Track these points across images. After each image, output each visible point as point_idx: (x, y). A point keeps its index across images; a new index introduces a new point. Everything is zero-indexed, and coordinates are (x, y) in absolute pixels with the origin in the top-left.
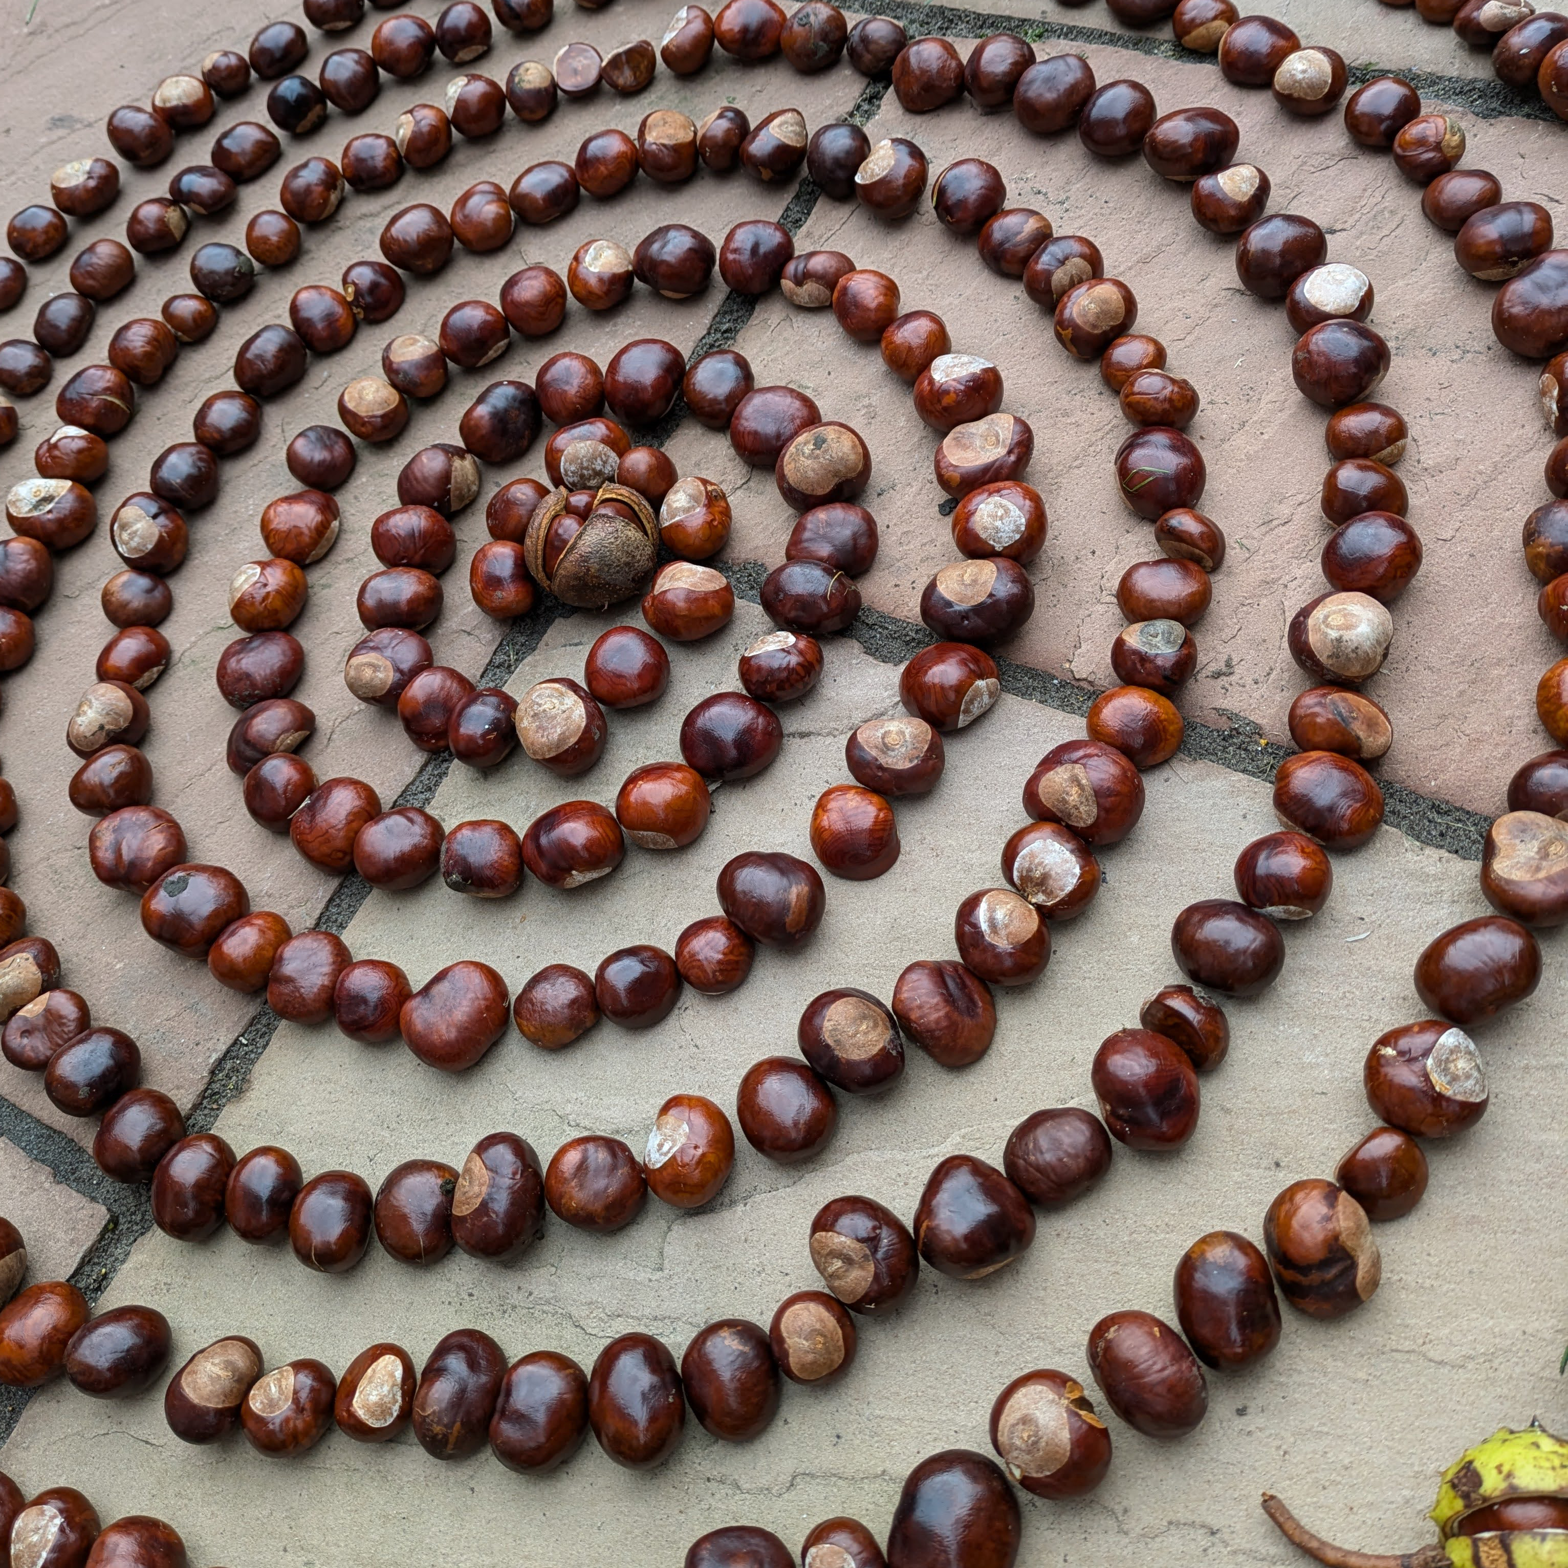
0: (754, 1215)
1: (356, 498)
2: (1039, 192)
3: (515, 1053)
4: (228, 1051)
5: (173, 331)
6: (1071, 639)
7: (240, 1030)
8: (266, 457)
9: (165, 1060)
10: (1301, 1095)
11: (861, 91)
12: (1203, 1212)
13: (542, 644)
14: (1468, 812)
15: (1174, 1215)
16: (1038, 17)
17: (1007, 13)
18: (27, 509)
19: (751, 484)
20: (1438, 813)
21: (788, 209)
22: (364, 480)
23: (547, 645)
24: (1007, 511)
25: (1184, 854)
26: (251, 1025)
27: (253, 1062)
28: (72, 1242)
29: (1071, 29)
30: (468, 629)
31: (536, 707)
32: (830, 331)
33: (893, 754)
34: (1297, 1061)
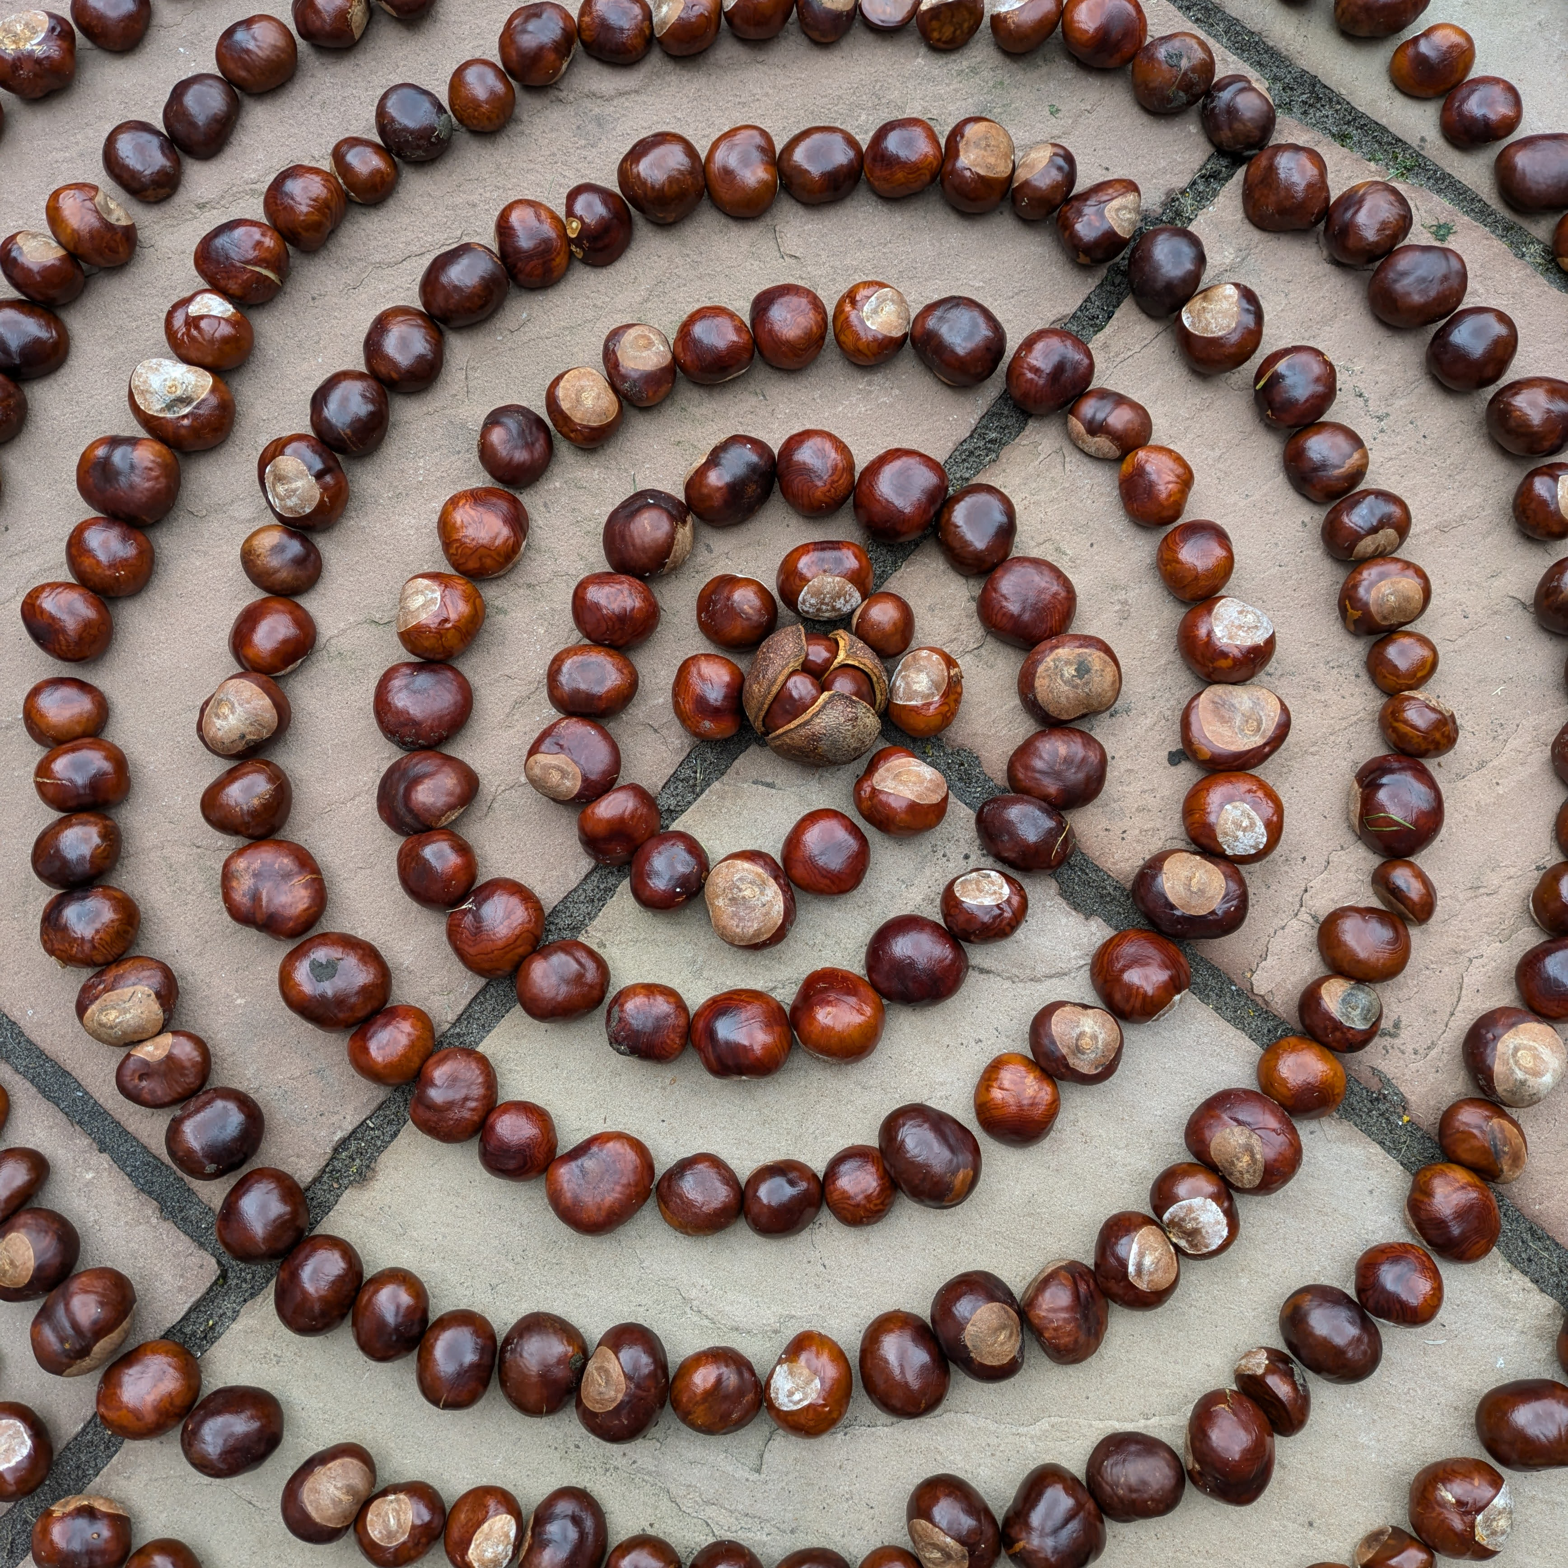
0: (852, 1446)
1: (545, 505)
2: (1361, 395)
3: (648, 1220)
4: (354, 1132)
5: (344, 187)
6: (1260, 948)
7: (369, 1113)
8: (444, 408)
9: (286, 1122)
10: (1347, 1469)
11: (1201, 163)
12: (1240, 1549)
13: (731, 771)
14: (1557, 1244)
15: (1215, 1545)
16: (1415, 143)
17: (1384, 121)
18: (158, 407)
19: (983, 651)
20: (1532, 1235)
21: (1088, 300)
22: (558, 484)
23: (737, 773)
24: (1253, 825)
25: (1308, 1212)
26: (380, 1108)
27: (380, 1150)
28: (180, 1289)
29: (1446, 176)
30: (656, 726)
31: (735, 891)
32: (1103, 490)
33: (1082, 1057)
34: (1352, 1439)
